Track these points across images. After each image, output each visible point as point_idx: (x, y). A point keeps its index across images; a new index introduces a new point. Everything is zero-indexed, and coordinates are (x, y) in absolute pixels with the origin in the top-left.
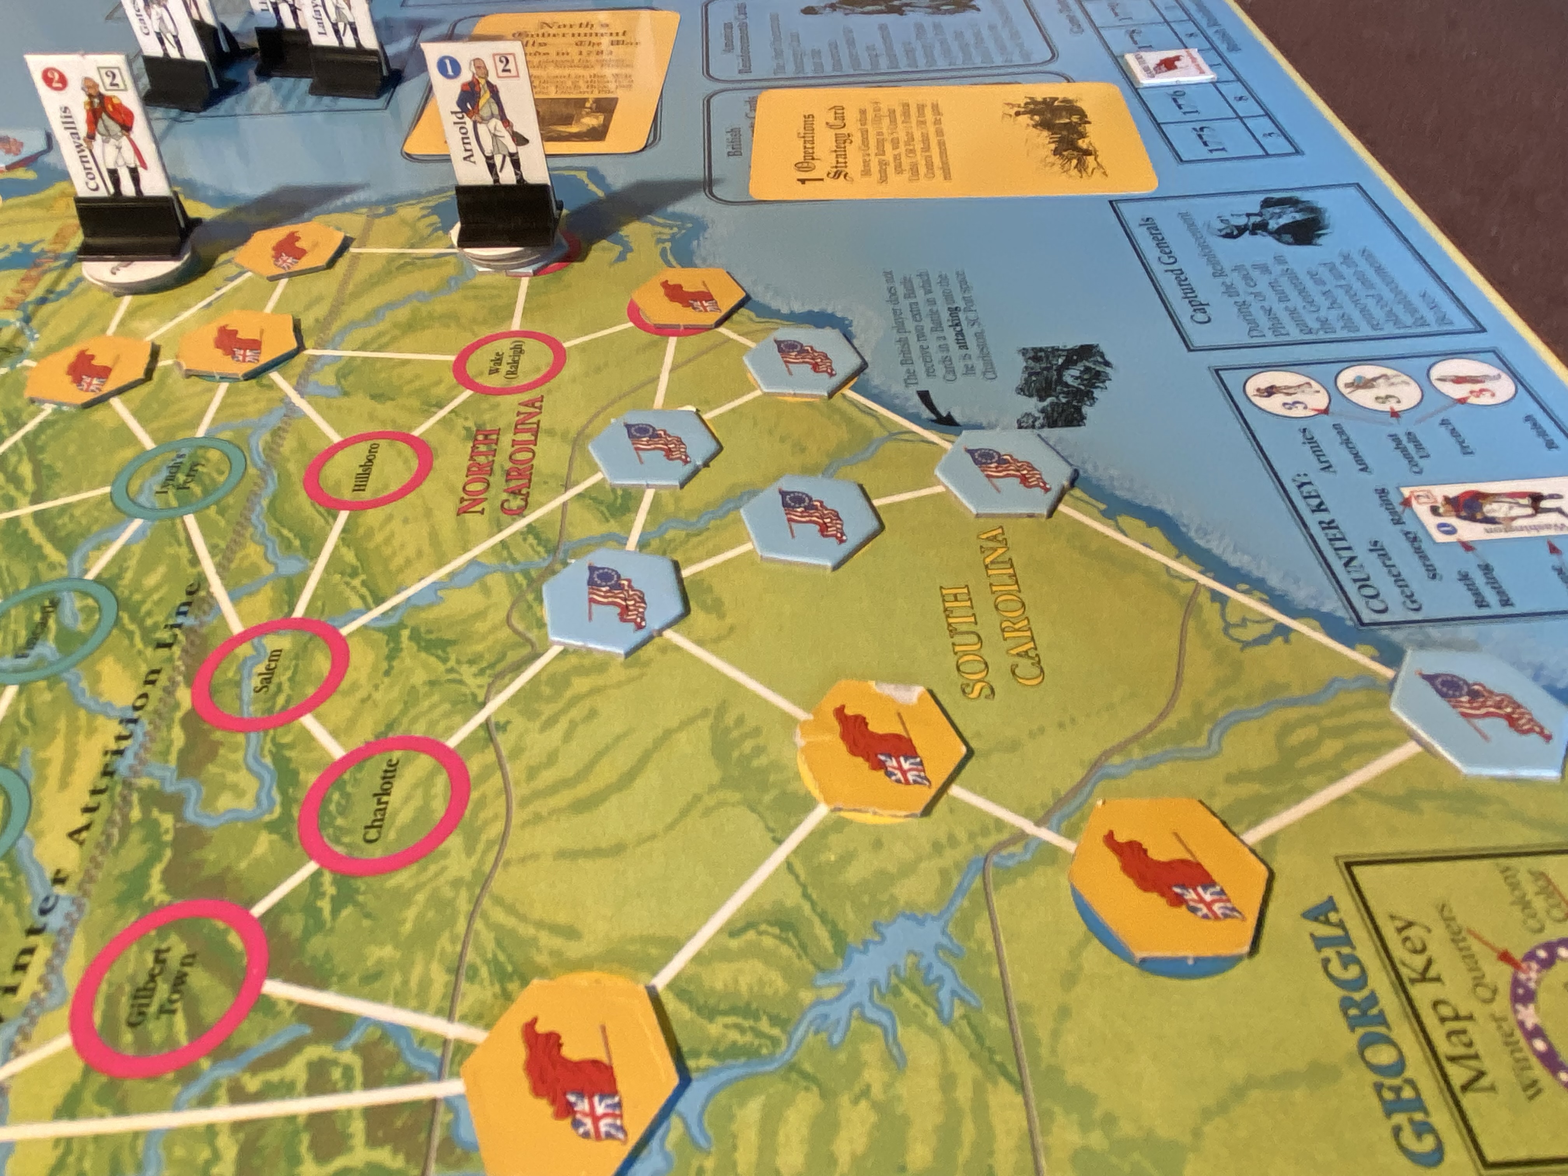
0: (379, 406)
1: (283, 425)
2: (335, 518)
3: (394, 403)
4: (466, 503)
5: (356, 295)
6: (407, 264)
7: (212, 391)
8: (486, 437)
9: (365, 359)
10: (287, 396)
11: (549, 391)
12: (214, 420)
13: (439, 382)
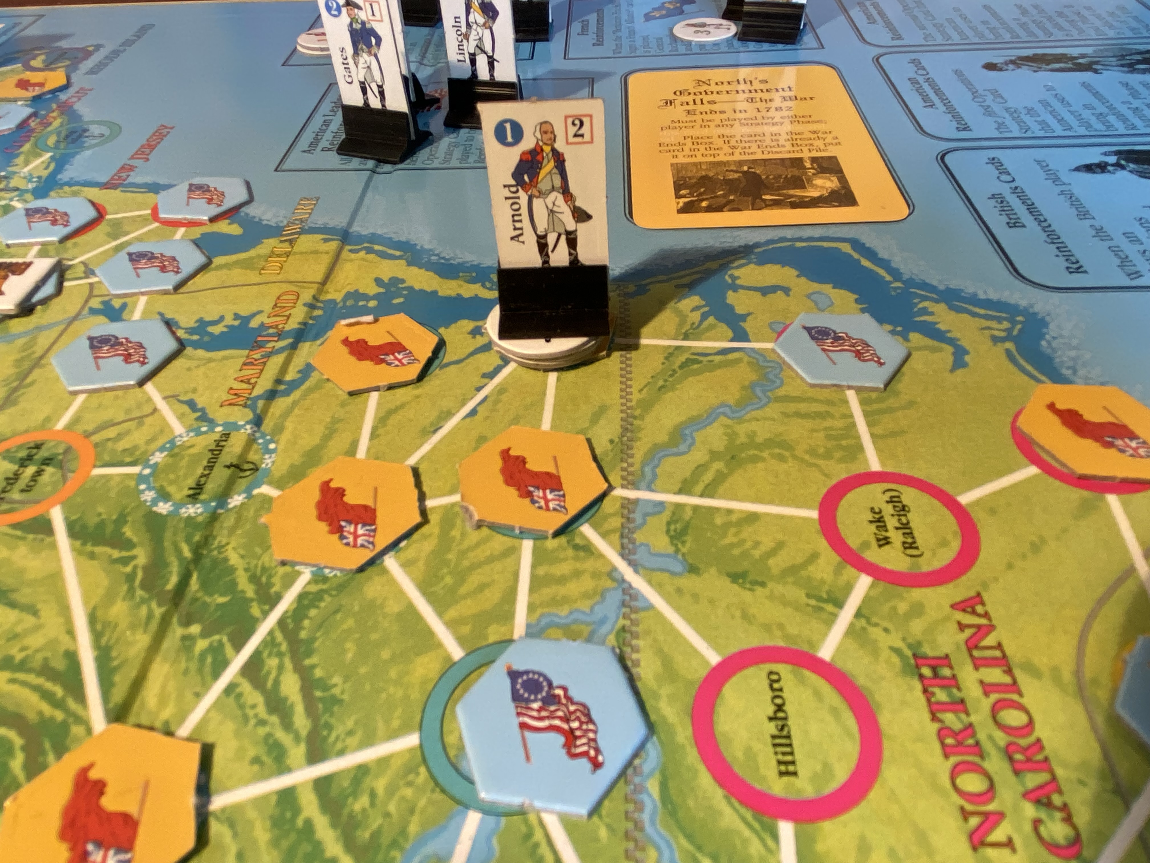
0: (747, 596)
1: (627, 623)
2: (775, 837)
3: (766, 591)
4: (974, 821)
5: (647, 405)
6: (689, 362)
7: (513, 551)
8: (934, 669)
9: (696, 508)
10: (615, 569)
11: (985, 585)
12: (531, 608)
13: (814, 557)
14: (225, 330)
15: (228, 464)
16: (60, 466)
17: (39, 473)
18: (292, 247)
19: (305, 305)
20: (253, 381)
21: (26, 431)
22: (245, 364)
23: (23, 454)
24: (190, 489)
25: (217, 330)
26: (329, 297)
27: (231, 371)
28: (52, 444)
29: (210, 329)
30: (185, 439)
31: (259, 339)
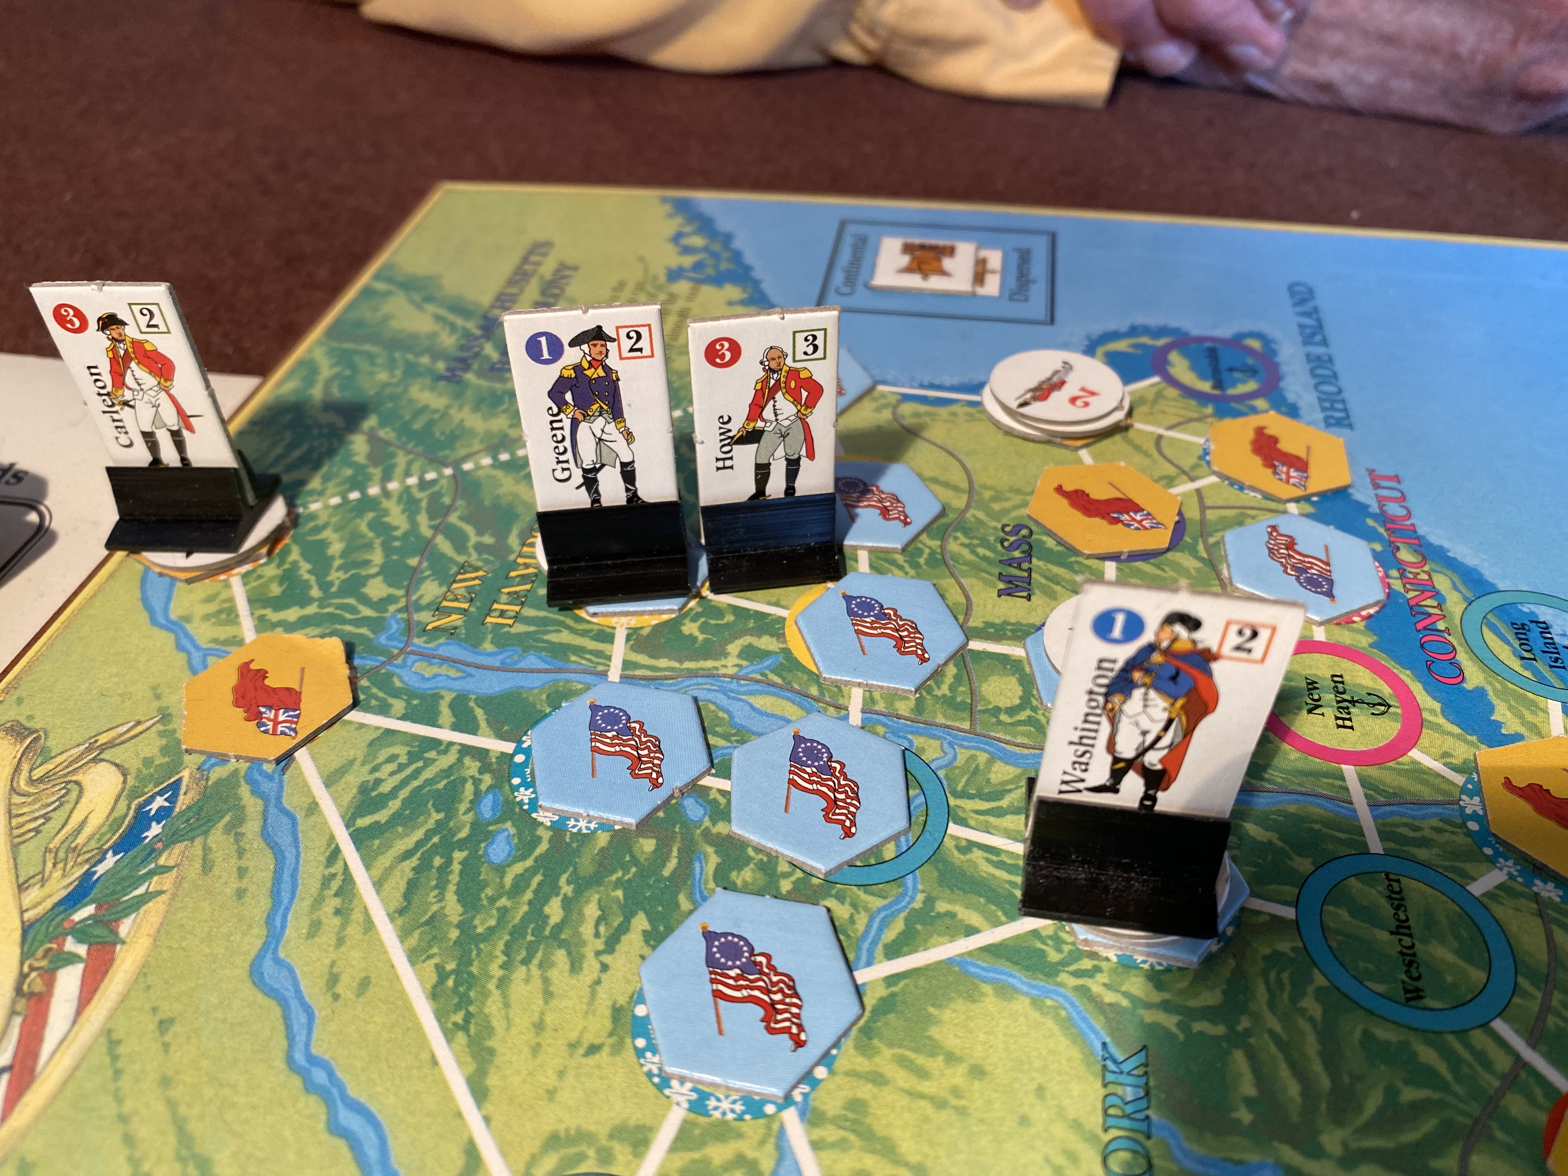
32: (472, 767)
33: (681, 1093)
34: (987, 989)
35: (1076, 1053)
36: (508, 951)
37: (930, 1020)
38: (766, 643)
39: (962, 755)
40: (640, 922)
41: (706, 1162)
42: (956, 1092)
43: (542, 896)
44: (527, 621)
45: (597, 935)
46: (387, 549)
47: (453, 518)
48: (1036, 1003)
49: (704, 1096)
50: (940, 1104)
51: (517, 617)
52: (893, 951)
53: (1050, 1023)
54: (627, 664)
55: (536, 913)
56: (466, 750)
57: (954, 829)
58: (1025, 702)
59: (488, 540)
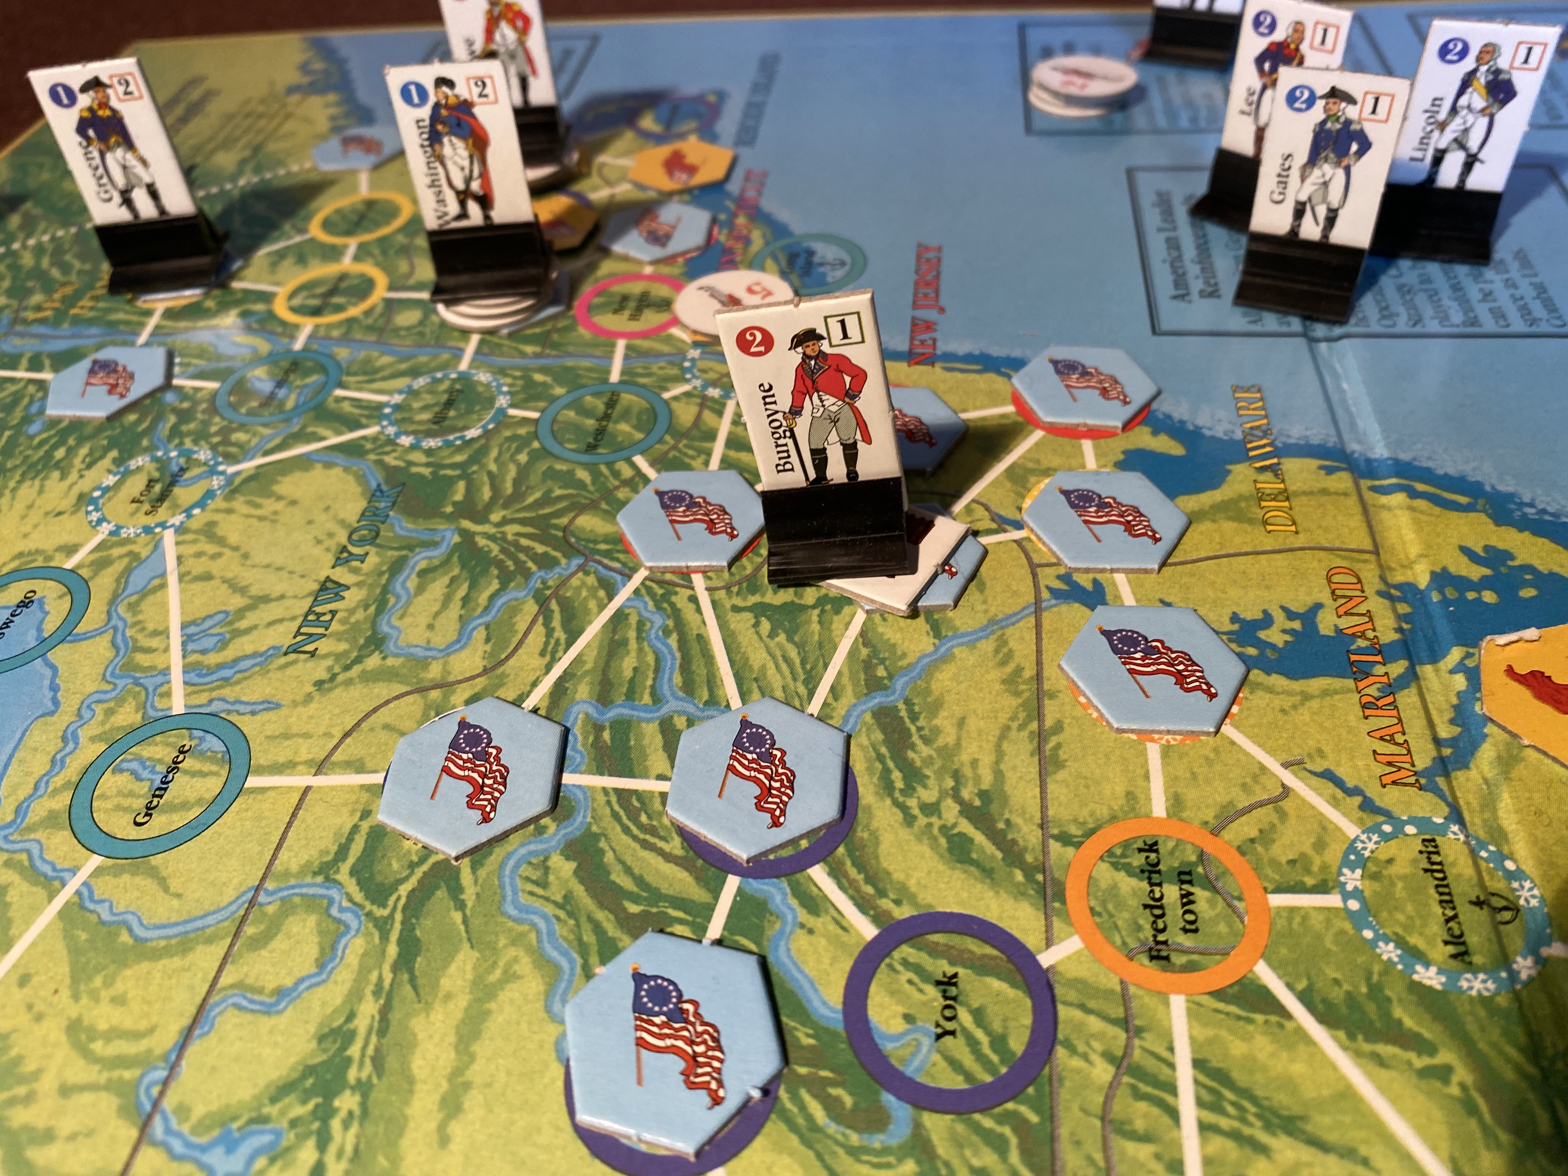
14: (1288, 638)
15: (1474, 899)
16: (1210, 885)
17: (1187, 899)
18: (1283, 481)
19: (1380, 593)
20: (1400, 739)
21: (1113, 819)
22: (1364, 707)
23: (1138, 860)
24: (1446, 943)
25: (1275, 636)
26: (1399, 578)
27: (1352, 718)
28: (1171, 844)
29: (1262, 635)
30: (1371, 846)
31: (1353, 658)
32: (32, 389)
33: (106, 528)
34: (319, 466)
35: (359, 490)
36: (23, 475)
37: (276, 482)
38: (260, 307)
39: (363, 354)
40: (114, 453)
41: (109, 556)
42: (275, 513)
43: (55, 447)
44: (98, 310)
45: (83, 461)
46: (14, 279)
47: (68, 257)
48: (346, 470)
49: (119, 528)
50: (261, 519)
51: (92, 308)
52: (267, 453)
53: (351, 478)
54: (157, 327)
55: (49, 455)
56: (31, 381)
57: (339, 392)
58: (422, 323)
59: (87, 267)
